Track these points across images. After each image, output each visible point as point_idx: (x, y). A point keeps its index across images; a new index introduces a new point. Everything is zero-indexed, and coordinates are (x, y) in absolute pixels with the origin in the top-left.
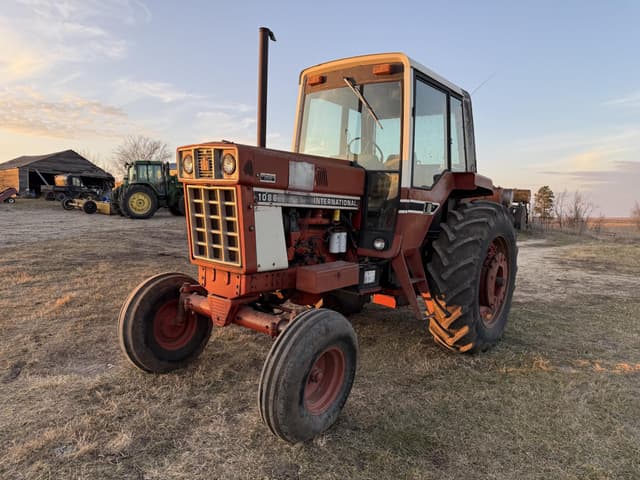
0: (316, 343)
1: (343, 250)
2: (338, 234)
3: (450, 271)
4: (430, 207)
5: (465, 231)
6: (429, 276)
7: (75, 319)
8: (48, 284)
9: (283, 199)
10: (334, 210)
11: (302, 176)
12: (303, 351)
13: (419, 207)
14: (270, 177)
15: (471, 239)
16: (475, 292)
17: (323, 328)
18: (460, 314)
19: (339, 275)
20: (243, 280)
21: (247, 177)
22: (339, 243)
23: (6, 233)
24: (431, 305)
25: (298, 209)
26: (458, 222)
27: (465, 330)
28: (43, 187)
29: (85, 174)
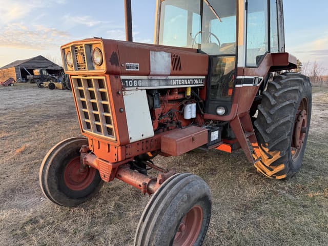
0: (179, 211)
1: (194, 116)
2: (190, 105)
3: (273, 127)
4: (257, 80)
5: (284, 97)
6: (256, 131)
7: (25, 164)
8: (16, 137)
9: (147, 83)
10: (186, 88)
11: (161, 63)
12: (169, 220)
13: (250, 81)
14: (133, 65)
15: (288, 103)
16: (289, 141)
17: (185, 196)
18: (279, 157)
19: (193, 139)
20: (119, 151)
21: (114, 68)
22: (190, 111)
23: (6, 103)
24: (259, 151)
25: (159, 90)
26: (277, 90)
27: (282, 167)
28: (28, 77)
29: (49, 68)
